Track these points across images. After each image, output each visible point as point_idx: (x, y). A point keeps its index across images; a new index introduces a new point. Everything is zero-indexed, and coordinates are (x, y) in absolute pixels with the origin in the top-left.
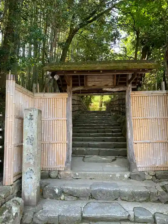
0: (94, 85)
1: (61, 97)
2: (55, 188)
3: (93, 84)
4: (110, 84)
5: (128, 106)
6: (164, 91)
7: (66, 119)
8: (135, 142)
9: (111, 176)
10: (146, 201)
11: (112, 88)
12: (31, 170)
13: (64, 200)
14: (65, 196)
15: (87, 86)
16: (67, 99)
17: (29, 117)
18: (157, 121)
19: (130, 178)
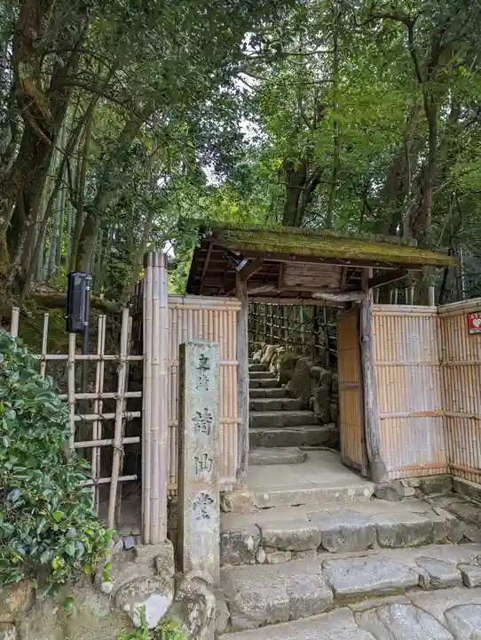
0: (299, 285)
1: (224, 308)
2: (246, 537)
3: (298, 281)
4: (333, 286)
5: (369, 336)
6: (433, 308)
7: (236, 363)
8: (382, 415)
9: (337, 495)
10: (427, 543)
11: (336, 293)
12: (207, 495)
13: (266, 562)
14: (266, 553)
15: (284, 285)
16: (238, 313)
17: (198, 363)
18: (420, 372)
19: (374, 495)
